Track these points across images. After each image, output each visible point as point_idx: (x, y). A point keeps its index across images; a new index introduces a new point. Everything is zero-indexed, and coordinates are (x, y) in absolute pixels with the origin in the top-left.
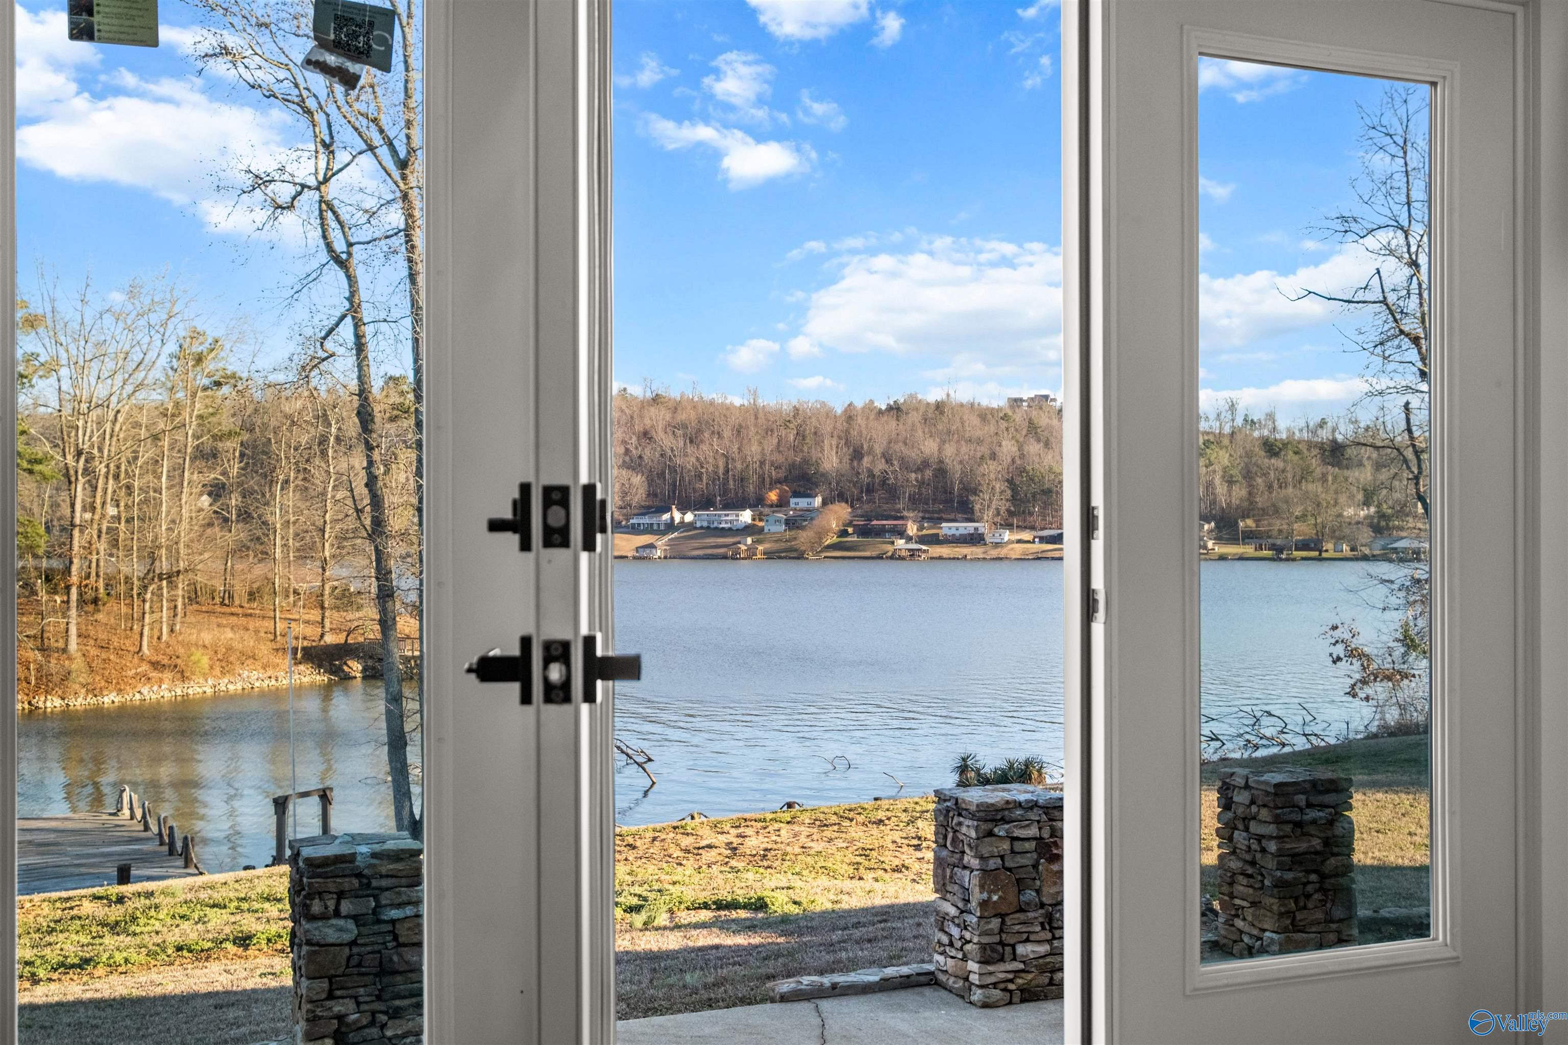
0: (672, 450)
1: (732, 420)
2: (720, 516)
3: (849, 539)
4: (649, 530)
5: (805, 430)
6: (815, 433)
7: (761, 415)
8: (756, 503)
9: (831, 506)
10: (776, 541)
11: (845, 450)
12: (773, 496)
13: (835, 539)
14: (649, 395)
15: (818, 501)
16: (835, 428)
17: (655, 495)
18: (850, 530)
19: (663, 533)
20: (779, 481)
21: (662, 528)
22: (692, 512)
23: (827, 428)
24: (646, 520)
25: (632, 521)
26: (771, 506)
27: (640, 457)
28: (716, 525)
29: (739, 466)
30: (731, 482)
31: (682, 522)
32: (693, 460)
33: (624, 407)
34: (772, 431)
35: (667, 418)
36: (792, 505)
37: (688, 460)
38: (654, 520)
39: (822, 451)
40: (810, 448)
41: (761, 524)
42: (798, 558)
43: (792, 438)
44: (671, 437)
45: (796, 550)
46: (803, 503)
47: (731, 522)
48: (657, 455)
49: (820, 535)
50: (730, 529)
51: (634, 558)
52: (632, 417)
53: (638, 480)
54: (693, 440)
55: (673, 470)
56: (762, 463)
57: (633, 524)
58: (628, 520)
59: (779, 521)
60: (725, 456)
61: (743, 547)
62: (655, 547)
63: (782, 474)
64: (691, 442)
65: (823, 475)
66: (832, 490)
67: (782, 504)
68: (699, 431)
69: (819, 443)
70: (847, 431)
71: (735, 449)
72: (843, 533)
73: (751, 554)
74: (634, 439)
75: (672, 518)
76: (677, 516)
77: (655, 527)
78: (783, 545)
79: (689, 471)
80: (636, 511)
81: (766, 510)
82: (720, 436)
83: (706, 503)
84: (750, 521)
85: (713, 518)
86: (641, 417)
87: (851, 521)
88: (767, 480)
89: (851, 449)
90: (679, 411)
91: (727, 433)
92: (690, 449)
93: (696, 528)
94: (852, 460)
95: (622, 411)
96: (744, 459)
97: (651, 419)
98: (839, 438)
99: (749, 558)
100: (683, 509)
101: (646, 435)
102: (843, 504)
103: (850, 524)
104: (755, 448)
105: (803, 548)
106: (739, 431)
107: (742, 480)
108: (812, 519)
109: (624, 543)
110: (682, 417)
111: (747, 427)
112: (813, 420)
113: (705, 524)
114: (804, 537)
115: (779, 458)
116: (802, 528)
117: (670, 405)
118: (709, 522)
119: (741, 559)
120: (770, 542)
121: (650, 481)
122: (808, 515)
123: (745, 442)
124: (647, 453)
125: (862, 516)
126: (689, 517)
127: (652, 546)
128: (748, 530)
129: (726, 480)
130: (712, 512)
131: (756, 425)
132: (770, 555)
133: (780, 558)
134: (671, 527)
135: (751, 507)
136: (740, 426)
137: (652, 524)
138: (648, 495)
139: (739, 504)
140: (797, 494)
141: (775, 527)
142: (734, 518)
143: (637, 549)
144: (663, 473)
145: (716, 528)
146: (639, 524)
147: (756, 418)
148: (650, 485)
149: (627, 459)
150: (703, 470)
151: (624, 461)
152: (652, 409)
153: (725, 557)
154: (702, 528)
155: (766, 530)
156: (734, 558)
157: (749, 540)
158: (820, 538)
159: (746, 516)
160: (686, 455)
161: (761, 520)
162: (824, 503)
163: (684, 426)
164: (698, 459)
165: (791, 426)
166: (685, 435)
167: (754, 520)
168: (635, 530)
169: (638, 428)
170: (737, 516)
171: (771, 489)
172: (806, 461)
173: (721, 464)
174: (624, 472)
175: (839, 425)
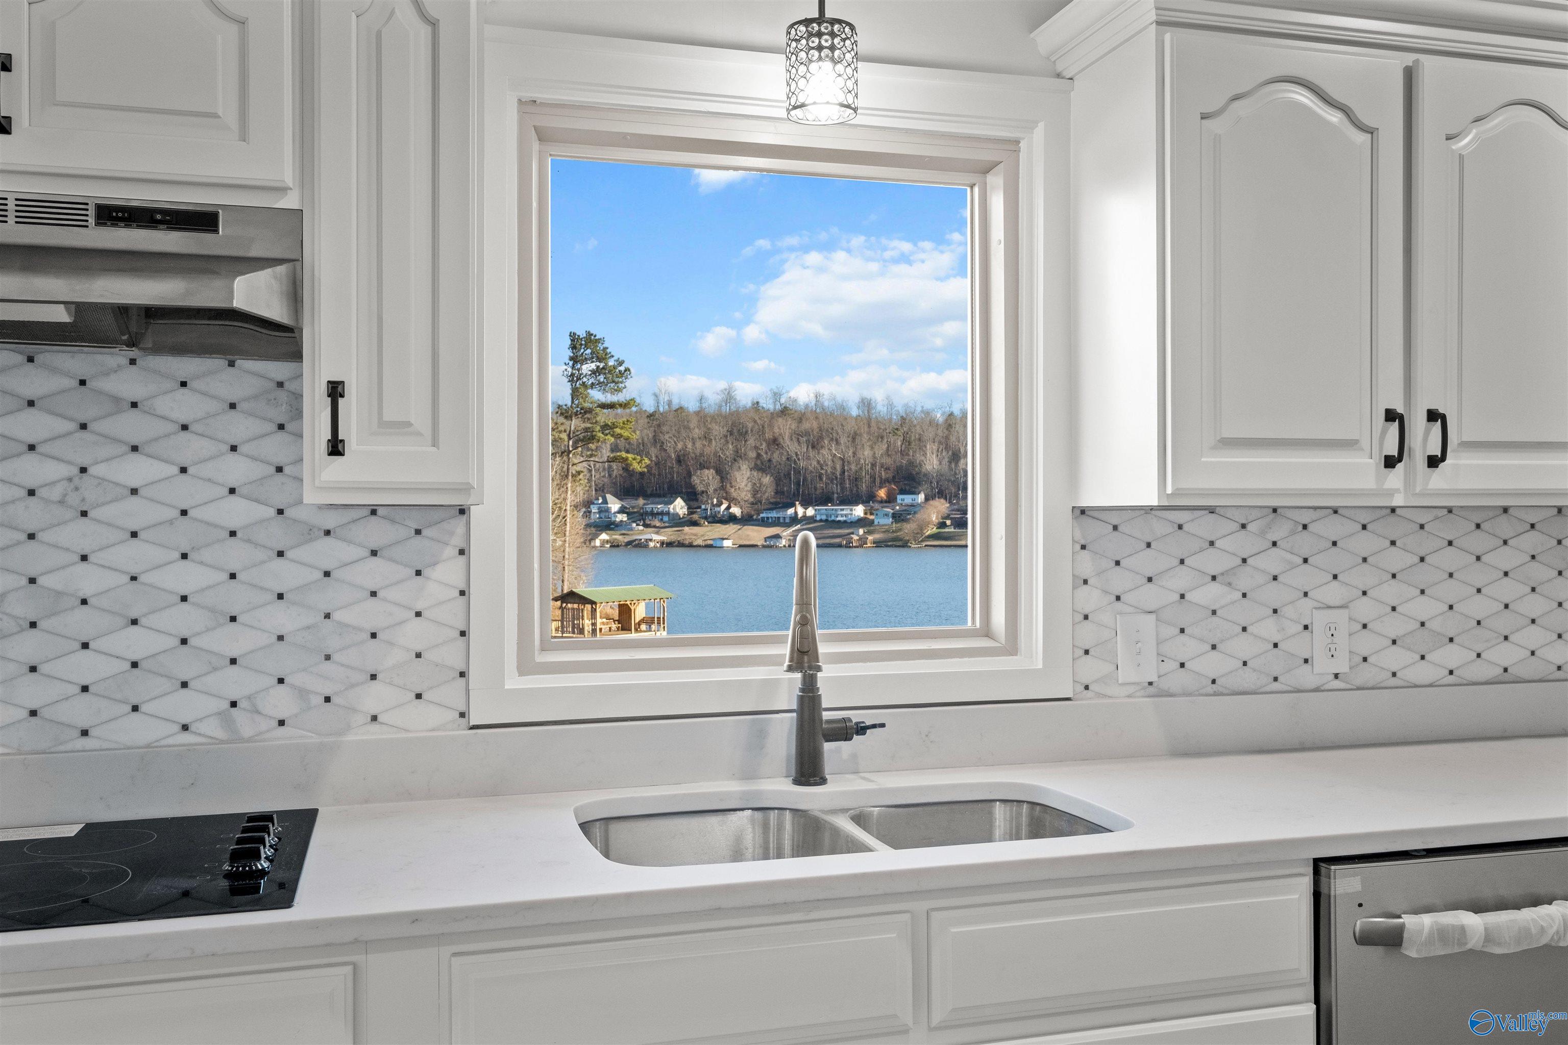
0: (797, 454)
1: (848, 428)
2: (836, 510)
3: (946, 530)
4: (776, 523)
5: (910, 437)
6: (920, 440)
7: (873, 424)
8: (868, 499)
9: (931, 502)
10: (884, 532)
11: (944, 454)
12: (882, 493)
13: (935, 530)
14: (778, 407)
15: (921, 497)
16: (936, 435)
17: (783, 493)
18: (948, 522)
19: (788, 525)
20: (887, 481)
21: (787, 520)
22: (813, 506)
23: (930, 434)
24: (774, 514)
25: (762, 515)
26: (881, 502)
27: (770, 461)
28: (833, 518)
29: (853, 467)
30: (847, 482)
31: (804, 516)
32: (814, 463)
33: (757, 418)
34: (882, 437)
35: (793, 427)
36: (899, 501)
37: (810, 462)
38: (781, 515)
39: (925, 455)
40: (914, 452)
41: (872, 517)
42: (903, 546)
43: (899, 443)
44: (796, 444)
45: (901, 540)
46: (908, 499)
47: (846, 515)
48: (784, 458)
49: (921, 528)
50: (845, 522)
51: (764, 546)
52: (763, 427)
53: (767, 480)
54: (815, 445)
55: (797, 472)
56: (873, 465)
57: (763, 518)
58: (758, 514)
59: (887, 515)
60: (843, 460)
61: (855, 537)
62: (780, 537)
63: (890, 475)
64: (813, 447)
65: (925, 475)
66: (932, 488)
67: (891, 500)
68: (821, 438)
69: (922, 448)
70: (947, 438)
71: (850, 453)
72: (942, 525)
73: (862, 542)
74: (764, 446)
75: (796, 513)
76: (800, 511)
77: (781, 520)
78: (891, 535)
79: (811, 472)
80: (766, 507)
81: (876, 506)
82: (838, 443)
83: (825, 499)
84: (862, 515)
85: (830, 512)
86: (771, 426)
87: (949, 515)
88: (878, 480)
89: (950, 453)
90: (804, 421)
91: (843, 440)
92: (812, 453)
93: (816, 521)
94: (950, 462)
95: (755, 422)
96: (858, 463)
97: (779, 428)
98: (940, 443)
99: (861, 546)
100: (805, 505)
101: (775, 442)
102: (942, 500)
103: (948, 517)
104: (867, 452)
105: (907, 538)
106: (854, 437)
107: (856, 480)
108: (915, 513)
109: (755, 534)
110: (806, 426)
111: (861, 435)
112: (918, 427)
113: (824, 517)
114: (908, 528)
115: (888, 461)
116: (905, 520)
117: (796, 415)
118: (827, 516)
119: (853, 547)
120: (879, 532)
121: (778, 481)
122: (912, 509)
123: (859, 447)
124: (776, 457)
125: (958, 510)
126: (810, 512)
127: (777, 537)
128: (861, 522)
129: (843, 480)
130: (830, 507)
131: (869, 433)
132: (878, 544)
133: (887, 546)
134: (794, 520)
135: (863, 503)
136: (855, 433)
137: (779, 518)
138: (777, 493)
139: (850, 500)
140: (903, 492)
141: (883, 520)
142: (849, 512)
143: (766, 539)
144: (789, 474)
145: (833, 521)
146: (768, 518)
147: (869, 426)
148: (777, 485)
149: (759, 462)
150: (823, 472)
151: (756, 464)
152: (780, 420)
153: (840, 546)
154: (821, 521)
155: (876, 523)
156: (848, 546)
157: (861, 531)
158: (922, 530)
159: (859, 511)
160: (808, 458)
161: (871, 514)
162: (927, 499)
163: (807, 433)
164: (818, 462)
165: (899, 433)
166: (808, 441)
167: (866, 514)
168: (765, 523)
169: (768, 436)
170: (851, 510)
171: (881, 488)
172: (911, 463)
173: (838, 467)
174: (755, 474)
175: (940, 432)
